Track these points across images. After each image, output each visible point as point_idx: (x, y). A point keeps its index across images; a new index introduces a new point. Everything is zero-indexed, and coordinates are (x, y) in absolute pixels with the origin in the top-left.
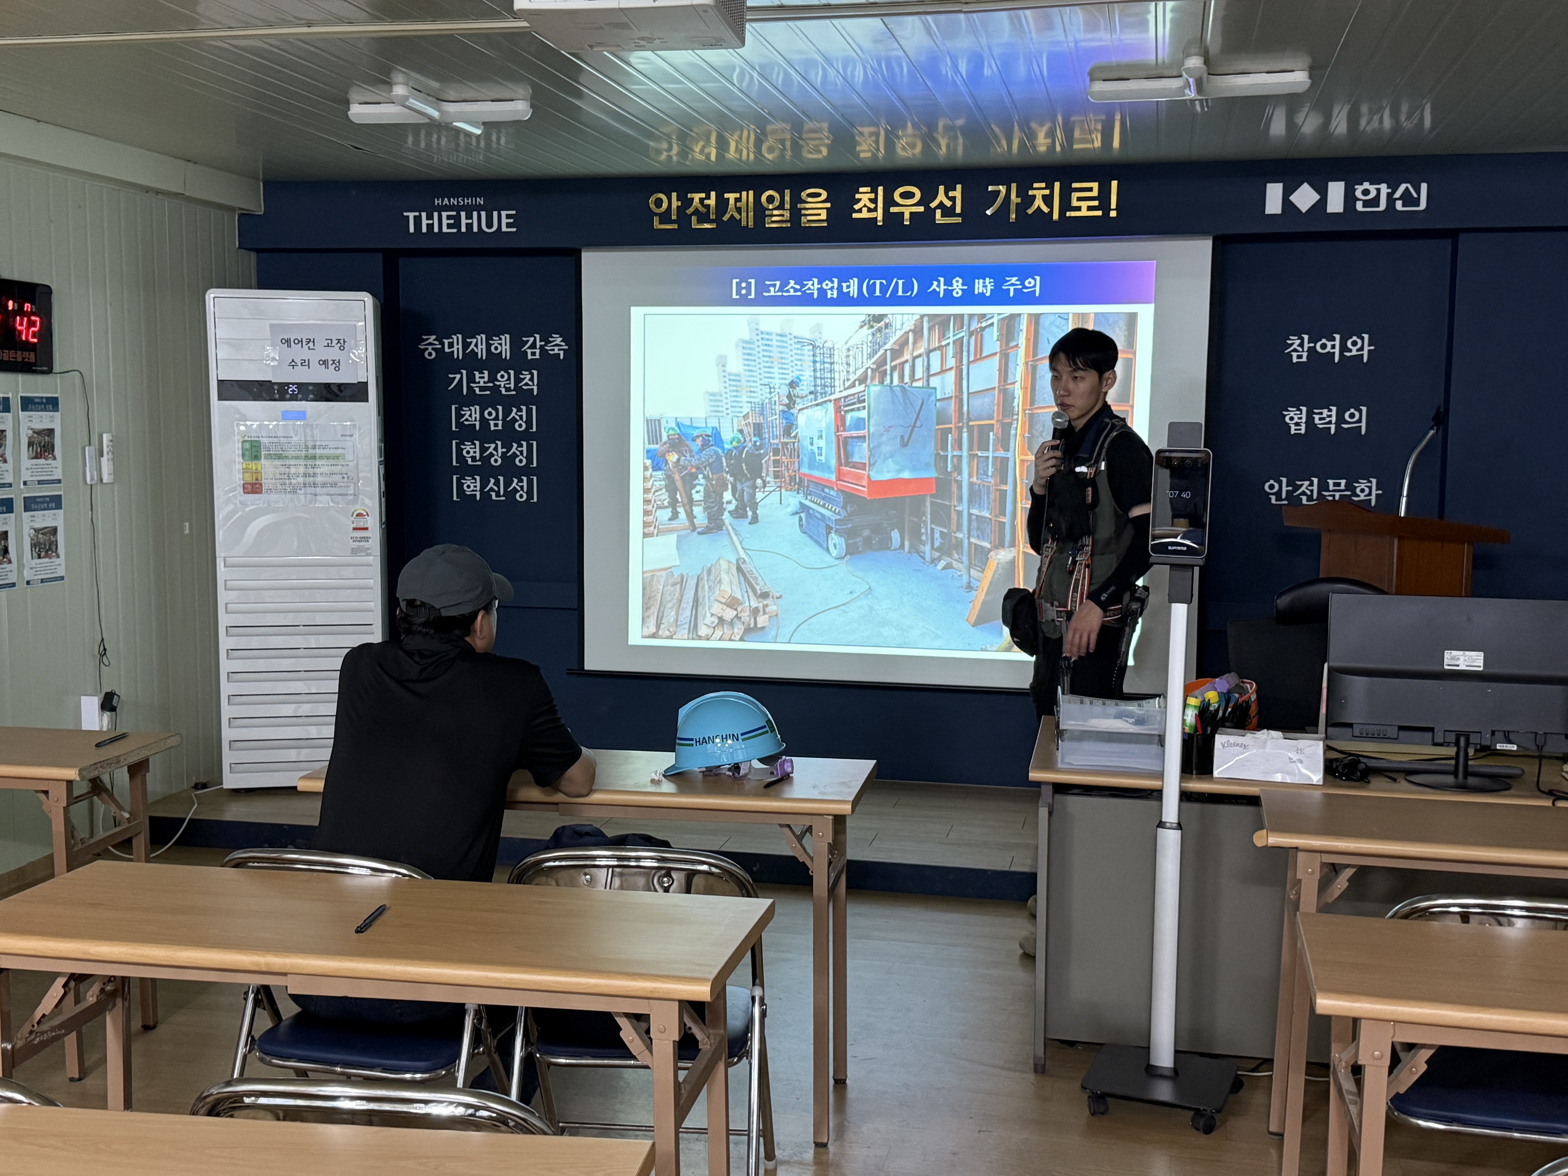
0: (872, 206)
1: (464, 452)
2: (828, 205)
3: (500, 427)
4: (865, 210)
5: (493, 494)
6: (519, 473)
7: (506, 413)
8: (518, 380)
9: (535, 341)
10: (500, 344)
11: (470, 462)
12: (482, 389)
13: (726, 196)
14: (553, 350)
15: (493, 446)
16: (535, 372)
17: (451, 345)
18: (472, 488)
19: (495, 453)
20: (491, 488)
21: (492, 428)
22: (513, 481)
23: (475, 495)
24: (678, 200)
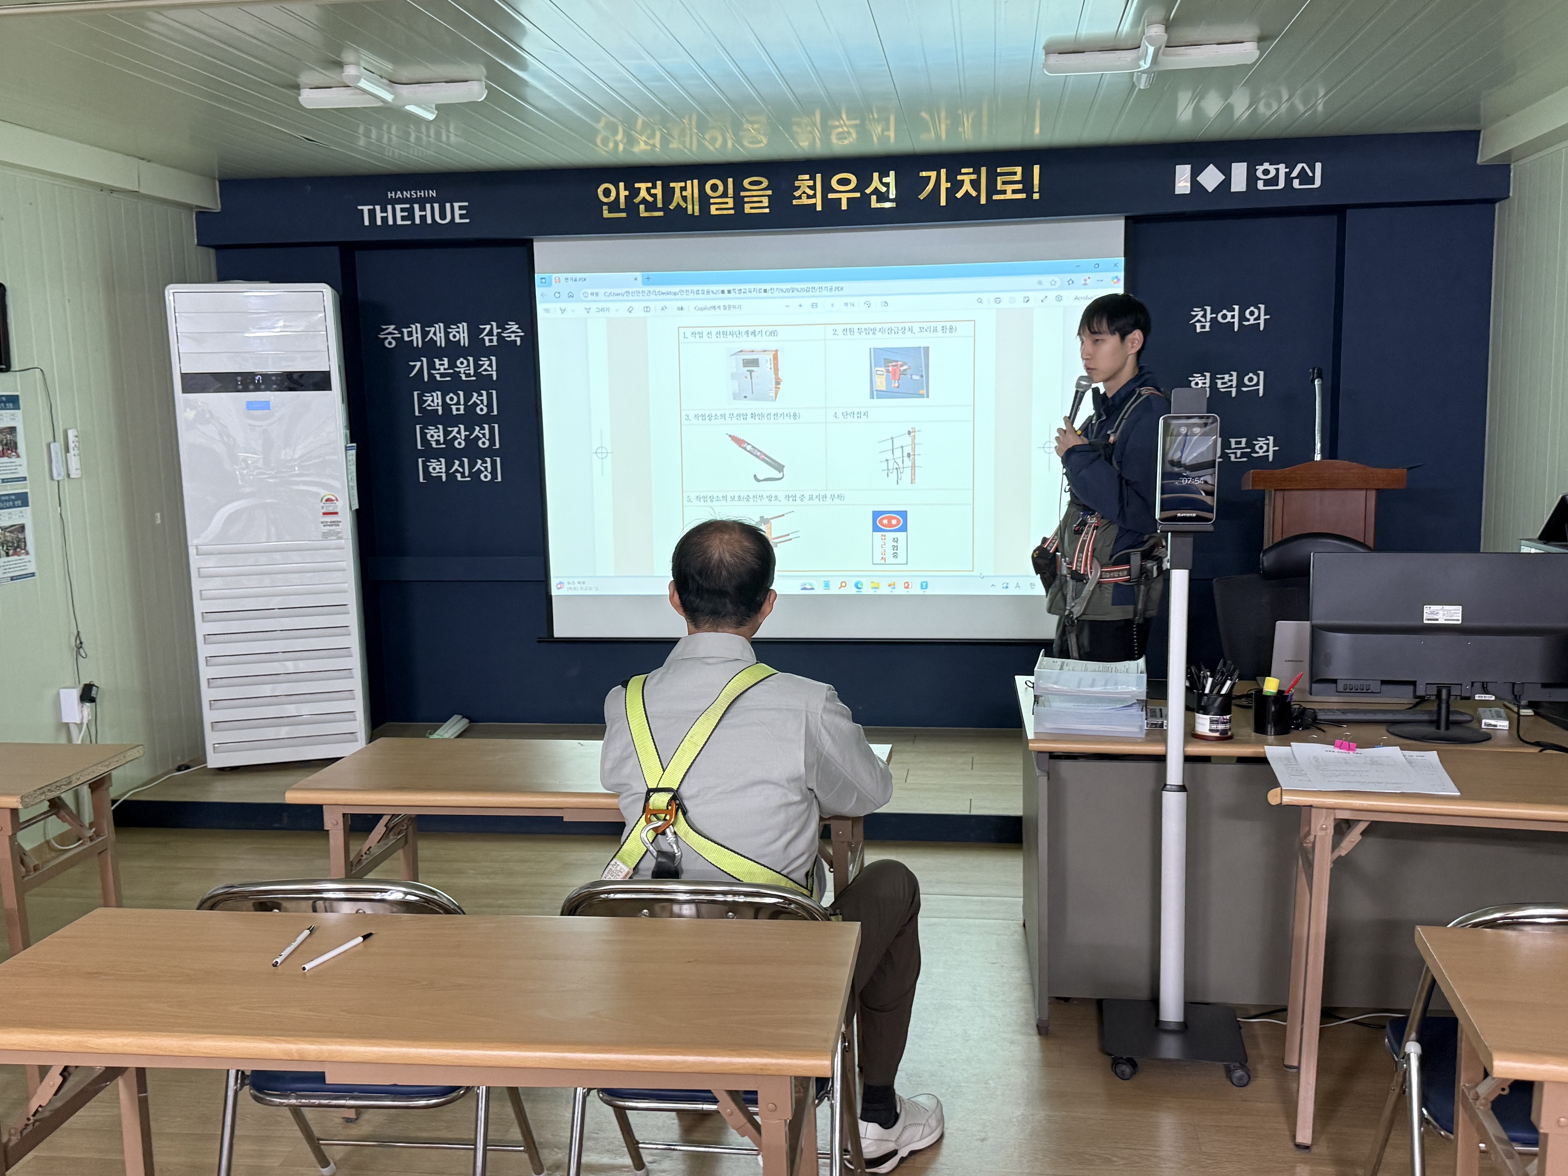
0: (811, 193)
1: (428, 436)
2: (770, 192)
3: (462, 412)
4: (804, 196)
5: (459, 475)
6: (483, 454)
7: (468, 398)
8: (477, 366)
9: (491, 329)
10: (458, 332)
11: (434, 445)
12: (442, 375)
13: (672, 185)
14: (510, 337)
15: (456, 429)
16: (493, 358)
17: (410, 334)
18: (438, 470)
19: (458, 436)
20: (456, 469)
21: (455, 412)
22: (477, 462)
23: (441, 476)
24: (625, 189)
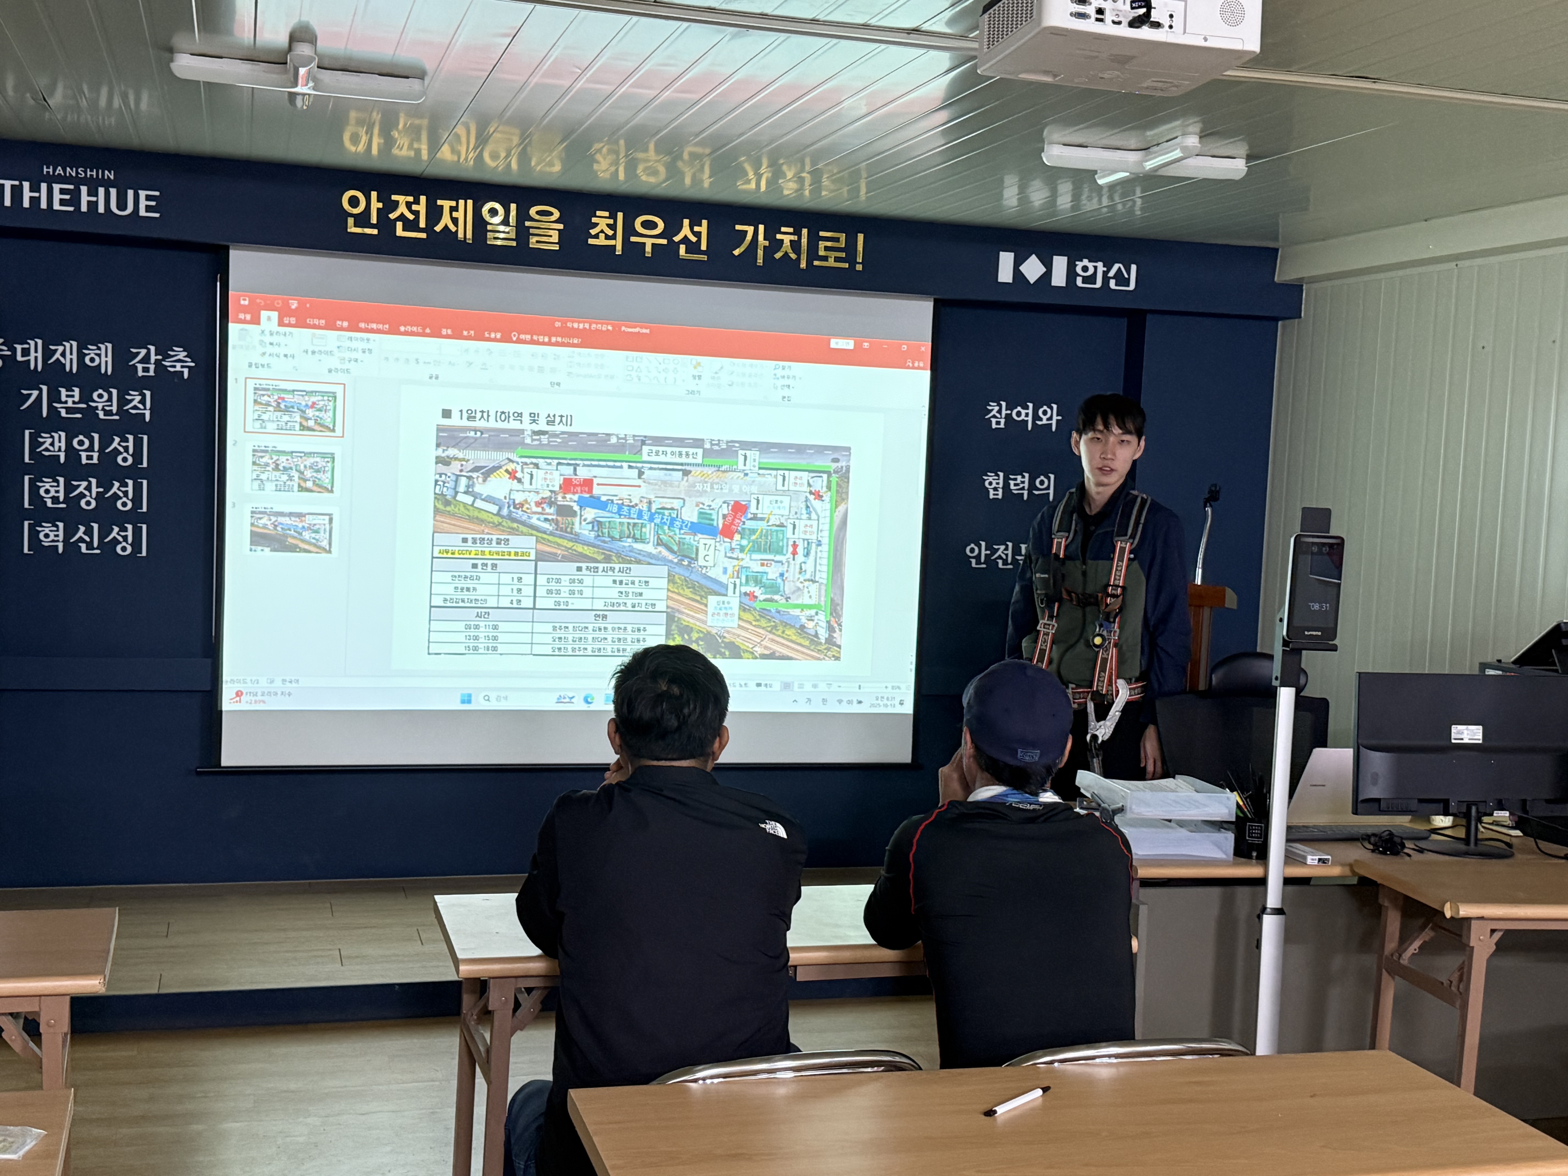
0: (610, 233)
2: (561, 226)
3: (95, 461)
4: (602, 236)
5: (83, 546)
7: (105, 442)
8: (123, 401)
9: (148, 354)
10: (99, 355)
11: (49, 504)
12: (69, 410)
13: (439, 202)
14: (174, 367)
16: (148, 393)
18: (52, 537)
19: (87, 493)
20: (81, 537)
21: (84, 461)
22: (113, 529)
23: (57, 546)
24: (378, 201)
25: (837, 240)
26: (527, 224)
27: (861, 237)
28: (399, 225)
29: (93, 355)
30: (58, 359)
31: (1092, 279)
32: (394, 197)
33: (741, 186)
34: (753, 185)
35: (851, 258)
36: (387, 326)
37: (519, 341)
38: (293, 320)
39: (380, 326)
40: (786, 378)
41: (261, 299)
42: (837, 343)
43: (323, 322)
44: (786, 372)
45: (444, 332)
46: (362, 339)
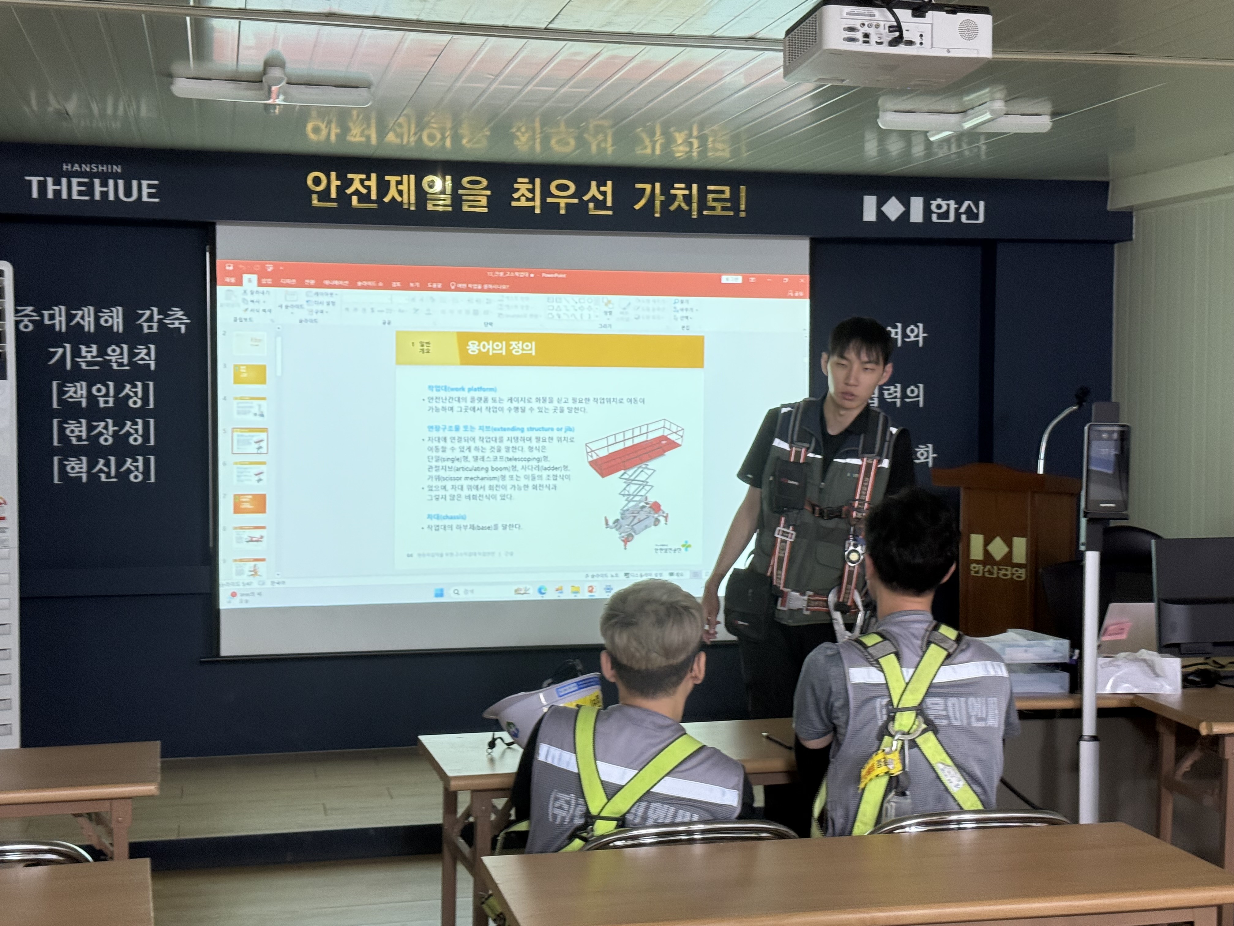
0: (530, 195)
1: (68, 432)
2: (488, 193)
3: (111, 404)
4: (523, 199)
5: (103, 476)
6: (133, 452)
7: (119, 389)
8: (132, 355)
9: (152, 315)
10: (111, 317)
11: (74, 441)
12: (89, 364)
13: (387, 178)
14: (173, 324)
15: (102, 424)
16: (152, 347)
17: (52, 317)
18: (77, 470)
19: (104, 431)
20: (101, 469)
21: (102, 405)
22: (127, 461)
23: (80, 478)
24: (337, 179)
25: (722, 192)
26: (461, 192)
27: (743, 188)
28: (355, 199)
29: (107, 317)
30: (78, 323)
31: (946, 215)
32: (350, 176)
33: (639, 151)
34: (649, 151)
35: (736, 208)
36: (347, 282)
37: (457, 290)
38: (269, 281)
39: (341, 283)
40: (685, 311)
41: (243, 265)
42: (727, 279)
43: (294, 281)
44: (685, 306)
45: (394, 284)
46: (327, 294)
